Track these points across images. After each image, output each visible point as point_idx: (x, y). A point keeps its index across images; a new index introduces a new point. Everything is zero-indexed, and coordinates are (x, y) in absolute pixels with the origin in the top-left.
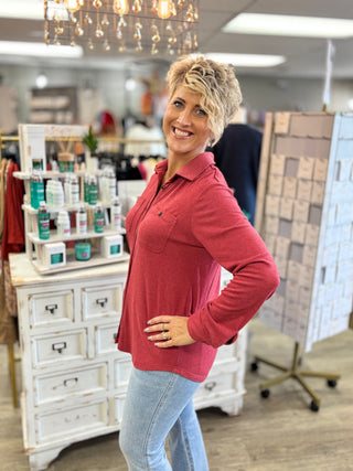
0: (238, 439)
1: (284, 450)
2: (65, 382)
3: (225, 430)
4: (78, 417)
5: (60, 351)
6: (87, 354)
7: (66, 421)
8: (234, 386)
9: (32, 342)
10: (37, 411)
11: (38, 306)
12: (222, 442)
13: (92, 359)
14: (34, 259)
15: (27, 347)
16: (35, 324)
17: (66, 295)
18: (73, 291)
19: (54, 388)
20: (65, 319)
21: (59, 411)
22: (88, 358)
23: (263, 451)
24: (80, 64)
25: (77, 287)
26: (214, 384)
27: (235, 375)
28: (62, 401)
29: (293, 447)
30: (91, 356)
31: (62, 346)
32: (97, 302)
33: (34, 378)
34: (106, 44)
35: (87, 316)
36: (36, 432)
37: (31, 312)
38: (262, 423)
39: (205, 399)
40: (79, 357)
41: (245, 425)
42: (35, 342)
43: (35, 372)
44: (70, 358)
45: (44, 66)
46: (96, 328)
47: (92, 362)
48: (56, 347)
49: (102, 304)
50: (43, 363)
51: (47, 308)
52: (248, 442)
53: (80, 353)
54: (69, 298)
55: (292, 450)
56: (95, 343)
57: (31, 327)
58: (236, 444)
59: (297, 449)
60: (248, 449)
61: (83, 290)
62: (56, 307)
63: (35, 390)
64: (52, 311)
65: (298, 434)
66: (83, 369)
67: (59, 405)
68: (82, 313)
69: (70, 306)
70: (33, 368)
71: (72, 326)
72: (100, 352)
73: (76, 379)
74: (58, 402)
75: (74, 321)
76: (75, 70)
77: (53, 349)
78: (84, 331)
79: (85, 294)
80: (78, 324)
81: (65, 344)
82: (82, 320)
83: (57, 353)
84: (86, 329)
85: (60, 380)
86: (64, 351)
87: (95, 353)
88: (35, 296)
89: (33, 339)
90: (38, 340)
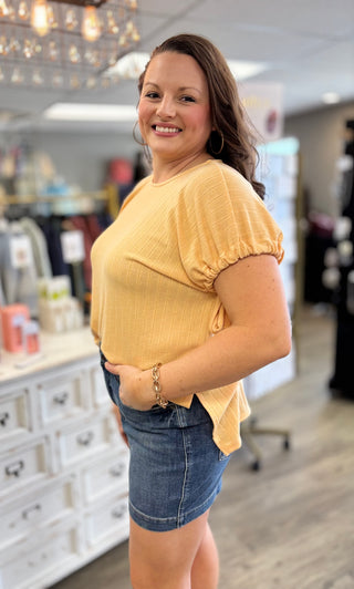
2: (25, 515)
4: (44, 556)
5: (16, 474)
6: (50, 470)
7: (31, 564)
13: (55, 475)
17: (18, 400)
18: (27, 391)
19: (12, 526)
20: (21, 430)
22: (51, 475)
25: (31, 385)
28: (24, 540)
29: (286, 523)
30: (55, 470)
31: (19, 466)
32: (55, 399)
35: (46, 420)
40: (41, 476)
44: (31, 478)
46: (59, 434)
47: (56, 479)
49: (62, 402)
53: (41, 470)
54: (25, 401)
55: (286, 526)
56: (58, 453)
59: (289, 525)
60: (242, 538)
61: (40, 386)
64: (3, 423)
67: (20, 547)
68: (40, 418)
71: (29, 437)
72: (66, 462)
73: (38, 507)
74: (18, 543)
75: (30, 430)
77: (8, 473)
78: (44, 441)
79: (42, 393)
80: (37, 433)
81: (22, 464)
82: (41, 426)
83: (13, 477)
84: (47, 438)
85: (18, 514)
86: (22, 473)
87: (60, 466)
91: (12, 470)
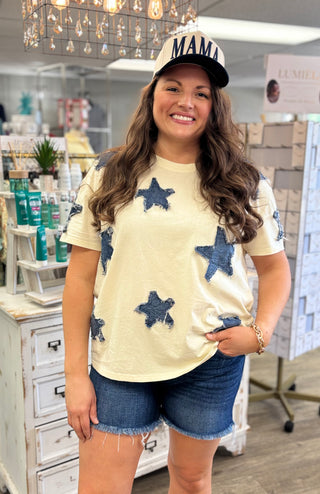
0: (250, 477)
1: (299, 481)
2: (69, 433)
3: (233, 470)
5: (63, 395)
9: (34, 387)
12: (234, 483)
15: (29, 392)
16: (38, 364)
19: (58, 441)
23: (279, 484)
28: (67, 455)
29: (308, 477)
38: (268, 458)
41: (252, 462)
42: (37, 387)
48: (59, 391)
50: (45, 411)
51: (49, 345)
52: (260, 478)
55: (307, 480)
57: (33, 368)
58: (249, 482)
59: (311, 479)
60: (263, 485)
62: (59, 341)
63: (39, 444)
64: (55, 348)
65: (309, 464)
70: (35, 417)
77: (56, 393)
83: (60, 397)
88: (37, 332)
89: (35, 383)
90: (40, 383)
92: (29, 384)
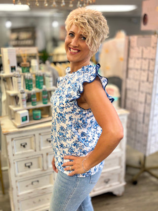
0: (123, 208)
2: (32, 183)
3: (116, 203)
4: (40, 200)
5: (29, 167)
6: (43, 168)
7: (34, 202)
8: (119, 180)
9: (14, 163)
10: (19, 198)
11: (16, 144)
13: (45, 170)
14: (13, 119)
15: (12, 165)
16: (16, 153)
17: (31, 137)
18: (34, 135)
19: (27, 186)
20: (31, 150)
21: (30, 198)
22: (43, 170)
24: (28, 14)
25: (37, 133)
26: (109, 180)
27: (119, 175)
28: (31, 192)
30: (45, 168)
31: (30, 164)
32: (47, 140)
33: (16, 181)
34: (45, 3)
35: (42, 148)
36: (19, 209)
37: (13, 147)
38: (134, 199)
39: (104, 188)
40: (39, 169)
41: (126, 200)
42: (16, 163)
43: (17, 179)
44: (34, 170)
45: (10, 16)
46: (47, 154)
47: (46, 172)
49: (50, 141)
50: (20, 174)
51: (21, 145)
52: (128, 209)
53: (39, 167)
54: (33, 139)
56: (47, 162)
57: (13, 155)
61: (40, 134)
62: (26, 144)
63: (17, 187)
64: (24, 146)
66: (41, 176)
67: (30, 195)
68: (40, 146)
69: (33, 143)
70: (16, 176)
71: (35, 153)
72: (50, 166)
73: (38, 181)
74: (29, 193)
75: (35, 151)
76: (25, 18)
77: (26, 166)
78: (41, 156)
79: (41, 137)
80: (38, 152)
81: (31, 163)
82: (40, 150)
83: (27, 168)
84: (42, 155)
85: (30, 182)
86: (31, 167)
87: (48, 167)
88: (15, 139)
89: (15, 161)
90: (17, 162)
91: (27, 165)
92: (12, 162)
